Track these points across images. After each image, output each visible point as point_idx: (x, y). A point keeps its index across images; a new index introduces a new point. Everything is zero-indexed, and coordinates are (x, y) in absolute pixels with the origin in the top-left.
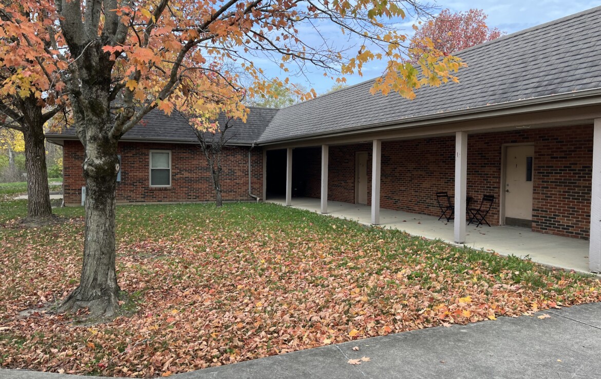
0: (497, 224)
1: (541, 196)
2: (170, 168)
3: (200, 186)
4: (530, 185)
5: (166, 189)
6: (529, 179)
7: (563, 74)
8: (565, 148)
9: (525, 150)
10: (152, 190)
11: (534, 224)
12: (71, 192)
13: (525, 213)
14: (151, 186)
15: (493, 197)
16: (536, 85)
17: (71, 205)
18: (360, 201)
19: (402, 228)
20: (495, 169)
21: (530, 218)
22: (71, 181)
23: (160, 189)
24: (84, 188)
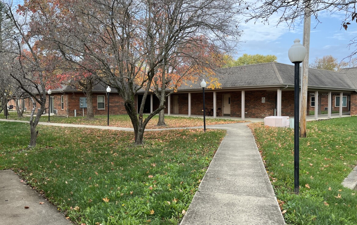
0: (221, 116)
1: (233, 107)
2: (104, 102)
3: (115, 109)
4: (230, 105)
5: (103, 110)
6: (229, 103)
7: (236, 82)
8: (237, 95)
9: (228, 96)
10: (99, 111)
11: (231, 115)
12: (71, 112)
13: (229, 112)
14: (98, 109)
15: (220, 108)
16: (231, 83)
17: (71, 117)
18: (175, 113)
19: (199, 117)
20: (221, 101)
21: (230, 113)
22: (71, 107)
23: (101, 110)
24: (75, 110)
